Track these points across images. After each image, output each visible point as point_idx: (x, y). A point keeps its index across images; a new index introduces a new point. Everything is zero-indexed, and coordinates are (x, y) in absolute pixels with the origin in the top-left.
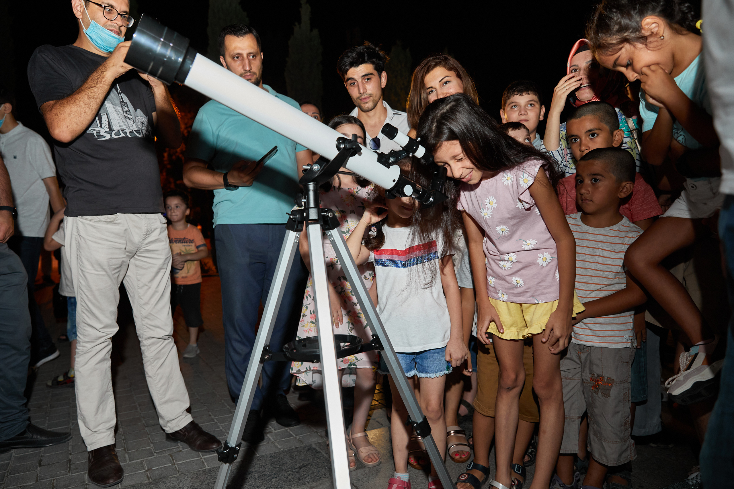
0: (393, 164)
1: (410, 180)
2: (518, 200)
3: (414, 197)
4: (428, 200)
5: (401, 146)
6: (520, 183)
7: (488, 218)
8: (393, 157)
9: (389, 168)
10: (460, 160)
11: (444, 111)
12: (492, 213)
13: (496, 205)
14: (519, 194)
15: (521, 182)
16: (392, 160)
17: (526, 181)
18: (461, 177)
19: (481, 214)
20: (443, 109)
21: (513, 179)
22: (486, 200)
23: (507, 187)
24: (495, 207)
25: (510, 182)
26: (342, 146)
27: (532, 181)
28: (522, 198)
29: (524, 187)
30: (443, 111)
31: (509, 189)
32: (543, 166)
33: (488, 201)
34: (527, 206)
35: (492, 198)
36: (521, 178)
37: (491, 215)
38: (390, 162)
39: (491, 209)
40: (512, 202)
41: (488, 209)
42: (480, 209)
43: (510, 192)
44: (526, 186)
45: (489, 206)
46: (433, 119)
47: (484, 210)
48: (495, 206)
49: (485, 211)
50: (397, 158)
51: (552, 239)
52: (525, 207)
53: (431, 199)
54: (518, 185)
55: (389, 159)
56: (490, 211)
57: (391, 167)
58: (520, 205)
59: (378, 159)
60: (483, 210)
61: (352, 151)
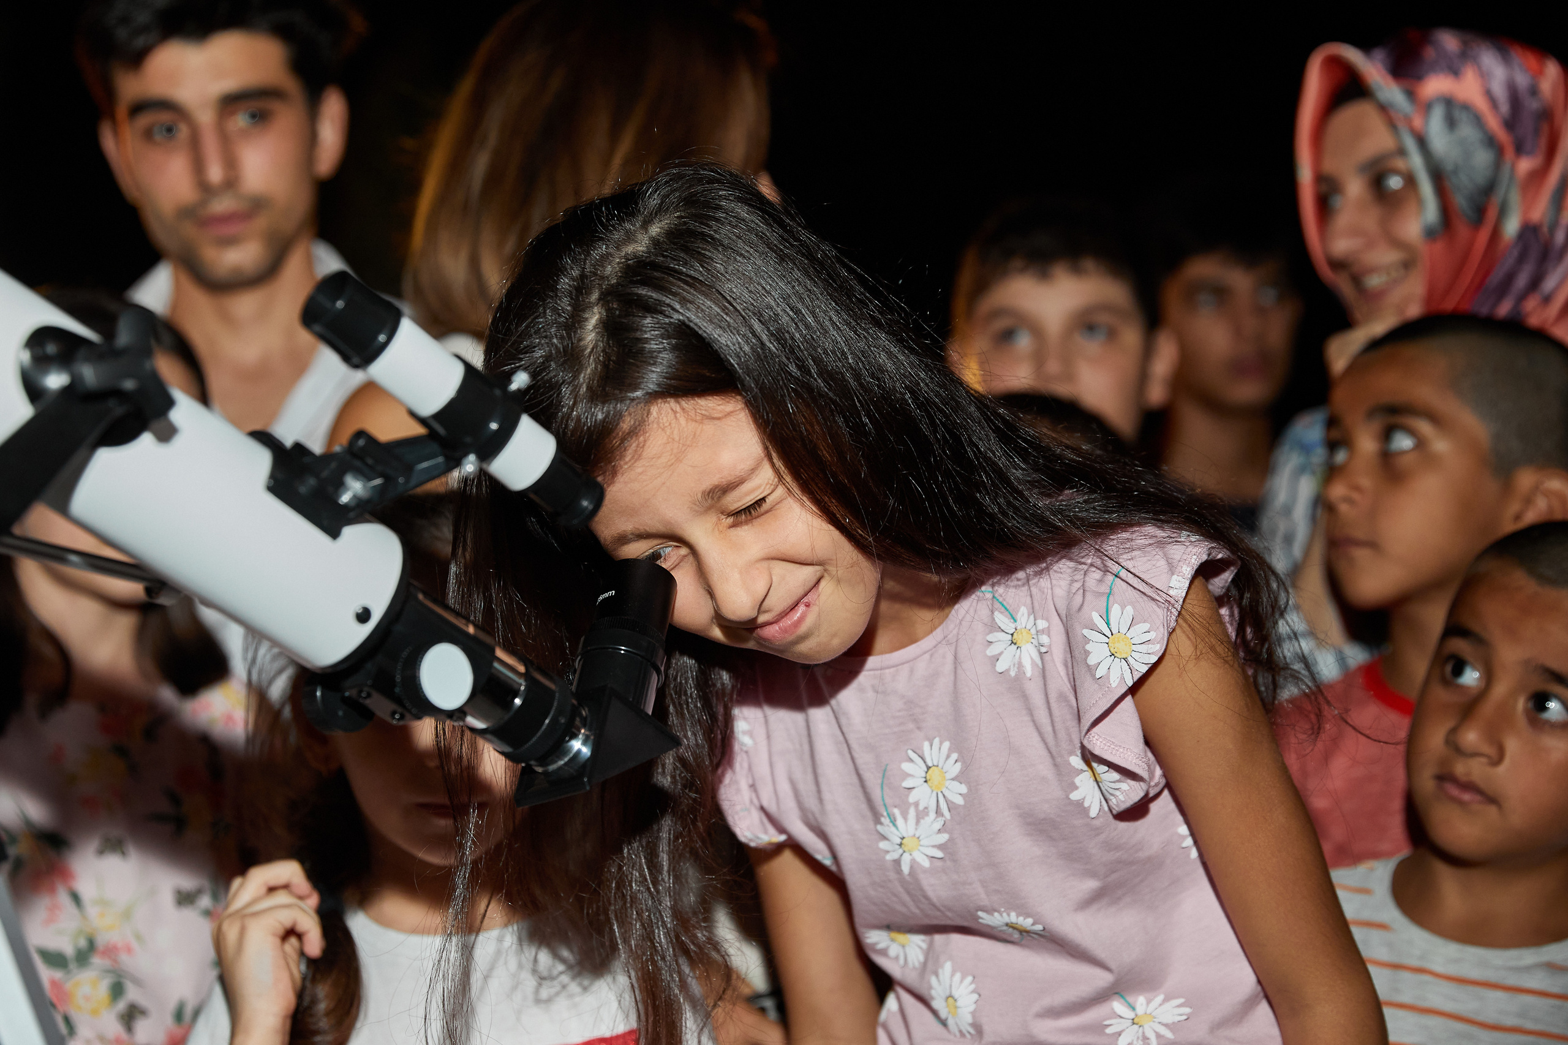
0: (362, 512)
1: (459, 623)
2: (1076, 761)
3: (480, 725)
4: (559, 747)
5: (413, 414)
6: (1092, 661)
7: (926, 863)
8: (364, 475)
9: (334, 533)
10: (751, 512)
11: (640, 246)
12: (944, 838)
13: (963, 789)
14: (1087, 721)
15: (1097, 652)
16: (354, 489)
17: (1122, 649)
18: (762, 619)
19: (883, 845)
20: (630, 238)
21: (1044, 639)
22: (906, 766)
23: (1015, 684)
24: (960, 801)
25: (1028, 655)
26: (55, 381)
27: (1158, 649)
28: (1098, 743)
29: (1114, 681)
30: (630, 249)
31: (1025, 697)
32: (1206, 571)
33: (915, 769)
34: (1128, 793)
35: (937, 751)
36: (1094, 628)
37: (940, 847)
38: (345, 498)
39: (938, 812)
40: (1045, 769)
41: (921, 815)
42: (877, 818)
43: (1030, 712)
44: (1120, 678)
45: (922, 795)
46: (581, 289)
47: (900, 821)
48: (956, 792)
49: (906, 827)
50: (388, 479)
51: (1264, 1008)
52: (1113, 801)
53: (578, 746)
54: (1081, 672)
55: (340, 485)
56: (932, 823)
57: (349, 532)
58: (1085, 790)
59: (273, 476)
60: (894, 822)
61: (118, 410)
